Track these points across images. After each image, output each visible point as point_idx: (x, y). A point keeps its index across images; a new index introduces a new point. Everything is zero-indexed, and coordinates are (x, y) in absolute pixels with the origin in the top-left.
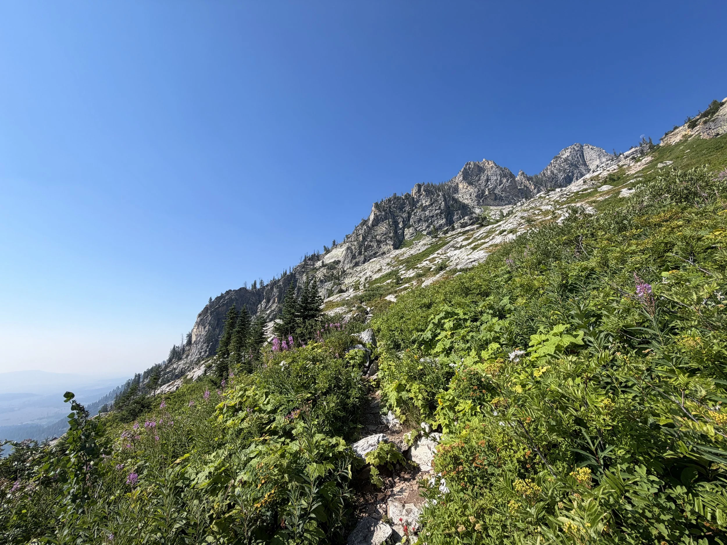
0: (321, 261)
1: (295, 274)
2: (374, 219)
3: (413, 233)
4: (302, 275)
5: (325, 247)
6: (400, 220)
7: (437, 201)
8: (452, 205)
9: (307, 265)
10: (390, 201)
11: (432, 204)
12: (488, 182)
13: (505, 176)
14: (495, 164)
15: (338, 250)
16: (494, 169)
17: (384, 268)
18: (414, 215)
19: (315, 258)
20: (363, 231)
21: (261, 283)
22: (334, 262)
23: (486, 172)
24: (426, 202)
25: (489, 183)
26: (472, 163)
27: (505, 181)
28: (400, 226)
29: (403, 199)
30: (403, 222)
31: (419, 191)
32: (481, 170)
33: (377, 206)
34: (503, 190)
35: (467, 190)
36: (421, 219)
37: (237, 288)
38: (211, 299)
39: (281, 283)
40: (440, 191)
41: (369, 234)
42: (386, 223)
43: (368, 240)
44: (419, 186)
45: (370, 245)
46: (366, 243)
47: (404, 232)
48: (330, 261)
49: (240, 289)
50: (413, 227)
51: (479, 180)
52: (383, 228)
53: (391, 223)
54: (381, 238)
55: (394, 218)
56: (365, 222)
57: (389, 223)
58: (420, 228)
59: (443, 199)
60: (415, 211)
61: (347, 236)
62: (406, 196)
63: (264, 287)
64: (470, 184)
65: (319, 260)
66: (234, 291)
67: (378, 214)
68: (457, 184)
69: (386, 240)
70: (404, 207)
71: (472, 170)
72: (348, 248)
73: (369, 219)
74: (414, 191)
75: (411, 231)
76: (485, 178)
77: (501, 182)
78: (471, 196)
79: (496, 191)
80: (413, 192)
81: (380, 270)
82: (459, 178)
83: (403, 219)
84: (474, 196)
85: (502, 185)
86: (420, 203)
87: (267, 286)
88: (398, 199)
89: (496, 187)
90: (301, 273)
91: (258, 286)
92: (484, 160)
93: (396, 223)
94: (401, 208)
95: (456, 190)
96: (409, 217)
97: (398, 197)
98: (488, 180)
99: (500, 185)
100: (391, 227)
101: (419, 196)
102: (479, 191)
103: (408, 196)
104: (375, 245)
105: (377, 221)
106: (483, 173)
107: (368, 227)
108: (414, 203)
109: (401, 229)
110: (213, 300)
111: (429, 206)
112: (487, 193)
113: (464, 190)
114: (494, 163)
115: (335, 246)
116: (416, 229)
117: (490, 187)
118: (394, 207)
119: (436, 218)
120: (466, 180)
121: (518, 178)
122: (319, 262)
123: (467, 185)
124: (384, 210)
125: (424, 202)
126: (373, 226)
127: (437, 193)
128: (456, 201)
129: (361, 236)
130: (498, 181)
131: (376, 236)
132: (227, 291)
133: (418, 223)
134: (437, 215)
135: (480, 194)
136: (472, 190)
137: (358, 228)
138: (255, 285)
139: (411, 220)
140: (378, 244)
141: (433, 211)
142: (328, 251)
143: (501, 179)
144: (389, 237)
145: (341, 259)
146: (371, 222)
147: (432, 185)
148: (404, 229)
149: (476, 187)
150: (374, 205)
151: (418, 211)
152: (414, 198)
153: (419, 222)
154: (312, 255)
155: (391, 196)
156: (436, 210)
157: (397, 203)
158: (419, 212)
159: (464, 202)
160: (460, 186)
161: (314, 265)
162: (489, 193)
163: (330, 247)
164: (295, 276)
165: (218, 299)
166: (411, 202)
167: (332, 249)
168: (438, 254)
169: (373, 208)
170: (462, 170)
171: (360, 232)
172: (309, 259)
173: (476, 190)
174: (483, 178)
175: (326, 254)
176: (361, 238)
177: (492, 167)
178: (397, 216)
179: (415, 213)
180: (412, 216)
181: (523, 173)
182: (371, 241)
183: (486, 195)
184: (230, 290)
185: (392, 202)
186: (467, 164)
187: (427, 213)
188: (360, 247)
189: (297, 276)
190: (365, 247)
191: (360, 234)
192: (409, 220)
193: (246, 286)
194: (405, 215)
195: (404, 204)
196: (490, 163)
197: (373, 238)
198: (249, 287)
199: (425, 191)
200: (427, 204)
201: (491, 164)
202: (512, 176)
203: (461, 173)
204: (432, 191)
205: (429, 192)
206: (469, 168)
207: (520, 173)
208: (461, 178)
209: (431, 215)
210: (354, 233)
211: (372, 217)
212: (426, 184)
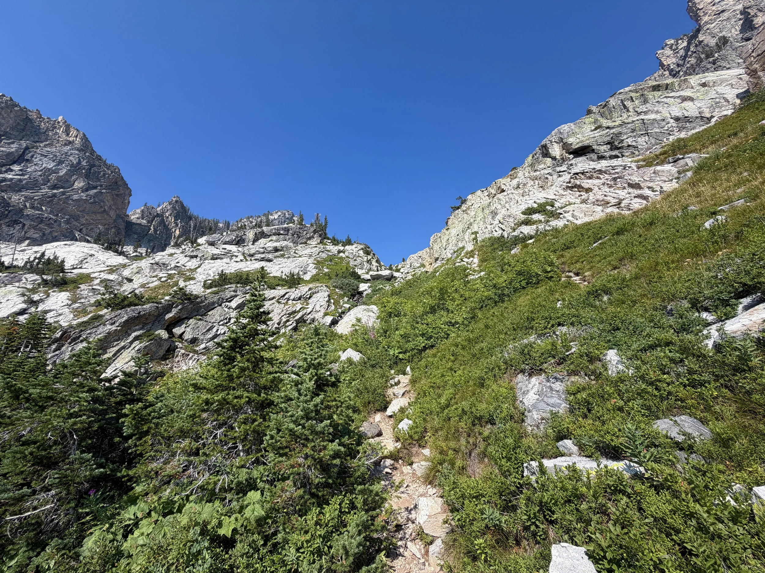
25: (16, 168)
27: (79, 184)
34: (50, 200)
99: (54, 187)
114: (85, 138)
130: (53, 177)
196: (73, 132)
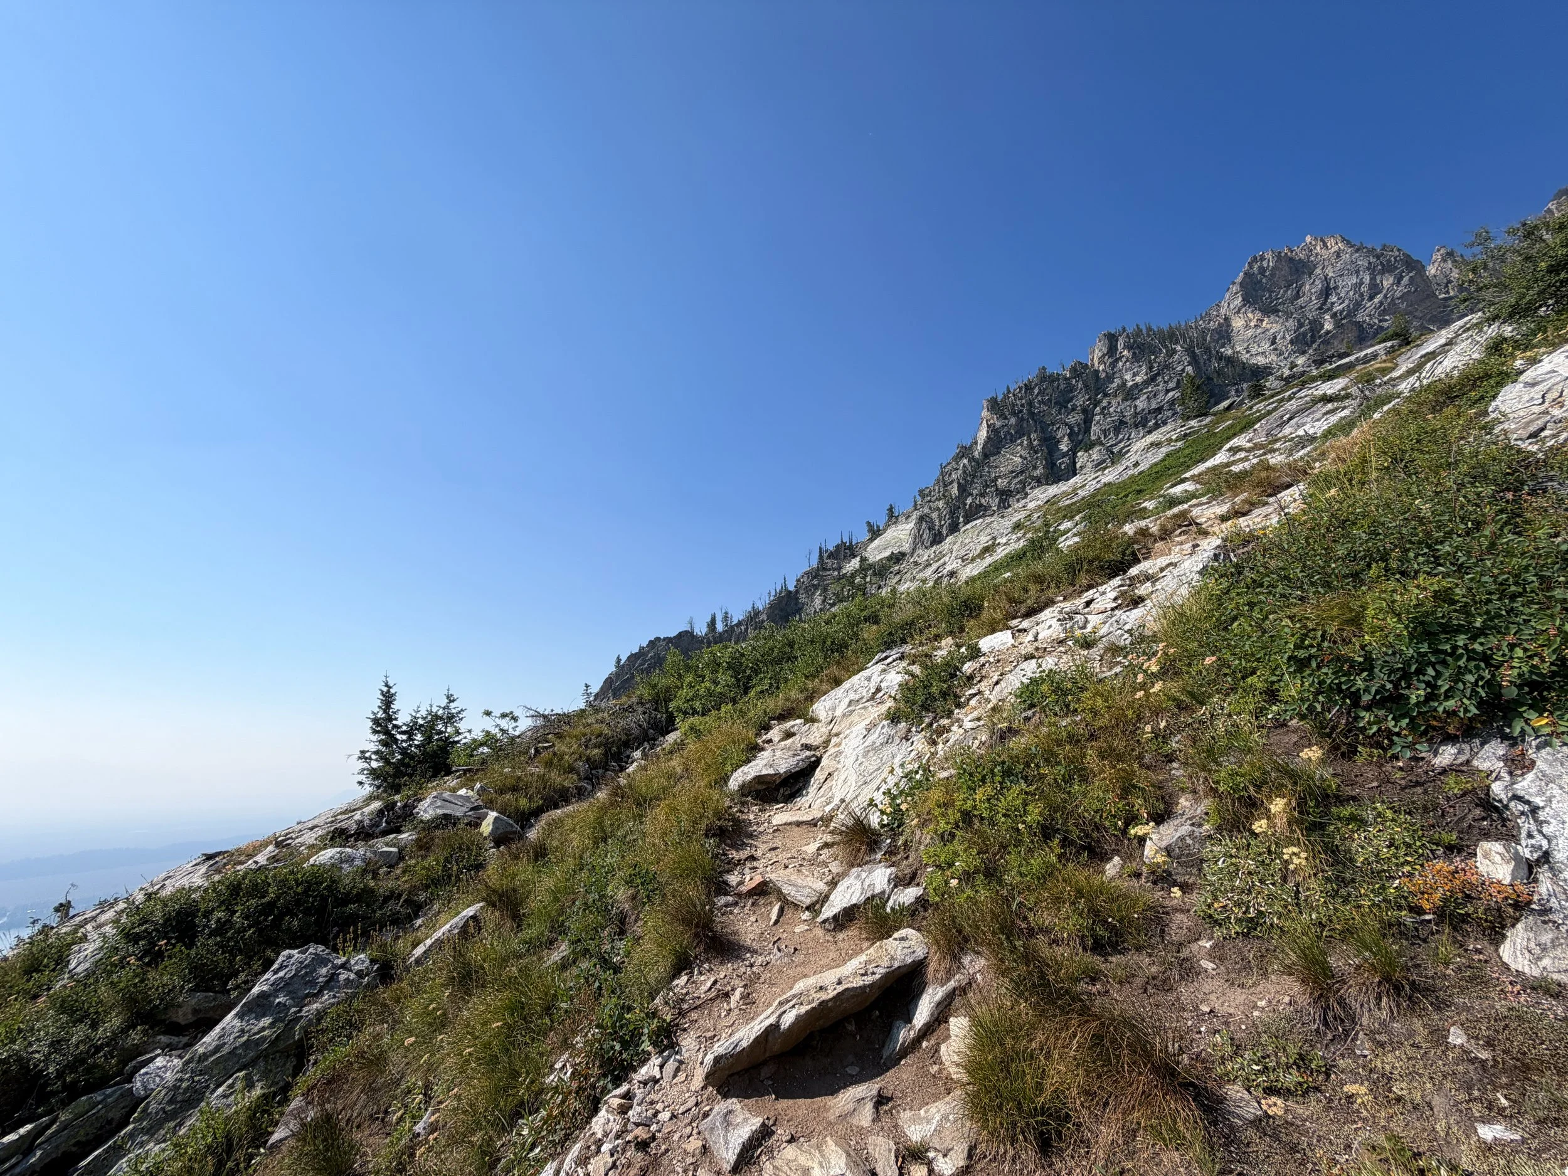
0: (858, 559)
1: (797, 592)
2: (988, 438)
3: (1104, 461)
4: (813, 594)
5: (869, 523)
6: (1062, 432)
7: (1167, 367)
8: (1219, 373)
9: (825, 569)
10: (1028, 388)
11: (1153, 379)
12: (1327, 295)
13: (1388, 269)
14: (1349, 243)
15: (900, 527)
16: (1346, 257)
17: (1004, 540)
18: (1102, 413)
19: (847, 550)
20: (960, 472)
21: (726, 618)
22: (889, 558)
23: (1318, 271)
24: (1134, 375)
26: (1269, 255)
28: (1064, 447)
29: (1066, 379)
30: (1070, 435)
31: (1112, 350)
32: (1300, 269)
33: (994, 406)
35: (1259, 331)
36: (1122, 423)
37: (673, 634)
38: (619, 660)
39: (765, 617)
40: (1177, 342)
41: (974, 476)
42: (1021, 444)
43: (975, 492)
44: (1112, 339)
45: (981, 505)
46: (969, 501)
47: (1075, 463)
48: (878, 558)
49: (680, 633)
50: (1103, 444)
51: (1297, 296)
52: (1013, 458)
53: (1035, 443)
54: (1010, 483)
55: (1043, 430)
56: (965, 451)
57: (1030, 441)
58: (1122, 445)
59: (1186, 359)
60: (1104, 403)
61: (921, 492)
62: (1074, 370)
63: (732, 627)
64: (1269, 310)
65: (855, 556)
66: (665, 639)
67: (998, 424)
68: (1227, 319)
69: (1024, 487)
70: (1071, 400)
71: (1273, 275)
72: (921, 519)
73: (976, 443)
74: (1097, 354)
75: (1094, 457)
76: (1319, 285)
77: (1375, 289)
78: (1273, 343)
79: (1361, 317)
80: (1096, 357)
81: (987, 550)
82: (1232, 300)
83: (1071, 428)
84: (1283, 343)
85: (1379, 297)
86: (1117, 381)
87: (739, 623)
88: (1053, 379)
89: (1358, 305)
90: (810, 590)
91: (720, 627)
92: (1308, 239)
93: (1050, 443)
94: (1063, 401)
95: (1224, 334)
96: (1088, 421)
97: (1051, 376)
98: (1326, 292)
100: (1036, 452)
101: (1113, 365)
102: (1301, 325)
103: (1079, 370)
104: (994, 502)
105: (996, 443)
106: (1310, 274)
107: (972, 459)
108: (1097, 384)
109: (1064, 455)
110: (622, 663)
111: (1146, 383)
112: (1328, 326)
113: (1250, 333)
115: (894, 520)
116: (1109, 450)
117: (1337, 308)
118: (1040, 402)
119: (1169, 413)
120: (1255, 303)
121: (1431, 270)
122: (853, 561)
123: (1259, 315)
124: (1014, 414)
125: (1128, 377)
126: (986, 455)
127: (1166, 347)
128: (1231, 361)
129: (955, 485)
131: (996, 479)
132: (651, 642)
133: (1117, 434)
134: (1172, 403)
135: (1304, 334)
136: (1275, 328)
137: (950, 467)
138: (712, 624)
139: (1093, 428)
140: (1002, 501)
141: (1160, 397)
142: (875, 533)
143: (1373, 279)
144: (1032, 478)
145: (906, 547)
146: (979, 447)
147: (1149, 329)
148: (1075, 454)
149: (1289, 315)
150: (985, 403)
151: (1114, 402)
152: (1097, 372)
153: (1117, 431)
154: (837, 546)
155: (1032, 375)
156: (1168, 391)
157: (1049, 391)
158: (1116, 405)
159: (1253, 361)
160: (1238, 323)
161: (840, 568)
162: (1338, 325)
163: (881, 521)
164: (798, 599)
165: (633, 658)
166: (1091, 382)
167: (887, 527)
168: (1235, 450)
169: (985, 413)
170: (1239, 280)
171: (954, 476)
172: (831, 555)
173: (1291, 324)
174: (1311, 288)
175: (871, 540)
176: (955, 490)
177: (1338, 254)
178: (1053, 424)
179: (1104, 408)
180: (1097, 418)
181: (1450, 254)
182: (982, 495)
183: (1328, 332)
184: (658, 639)
185: (1036, 391)
186: (1255, 260)
187: (1141, 403)
188: (953, 513)
189: (803, 598)
190: (966, 511)
191: (952, 482)
192: (1088, 430)
193: (692, 627)
194: (1075, 418)
195: (1071, 391)
197: (988, 486)
198: (701, 629)
199: (1129, 347)
200: (1138, 379)
201: (1334, 245)
202: (1414, 266)
203: (1234, 289)
204: (1150, 345)
205: (1141, 348)
206: (1262, 270)
207: (1437, 256)
208: (1238, 301)
209: (1154, 406)
210: (938, 481)
211: (983, 434)
212: (1130, 330)
